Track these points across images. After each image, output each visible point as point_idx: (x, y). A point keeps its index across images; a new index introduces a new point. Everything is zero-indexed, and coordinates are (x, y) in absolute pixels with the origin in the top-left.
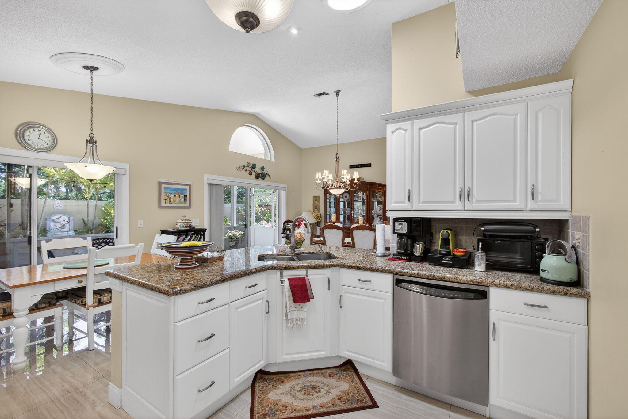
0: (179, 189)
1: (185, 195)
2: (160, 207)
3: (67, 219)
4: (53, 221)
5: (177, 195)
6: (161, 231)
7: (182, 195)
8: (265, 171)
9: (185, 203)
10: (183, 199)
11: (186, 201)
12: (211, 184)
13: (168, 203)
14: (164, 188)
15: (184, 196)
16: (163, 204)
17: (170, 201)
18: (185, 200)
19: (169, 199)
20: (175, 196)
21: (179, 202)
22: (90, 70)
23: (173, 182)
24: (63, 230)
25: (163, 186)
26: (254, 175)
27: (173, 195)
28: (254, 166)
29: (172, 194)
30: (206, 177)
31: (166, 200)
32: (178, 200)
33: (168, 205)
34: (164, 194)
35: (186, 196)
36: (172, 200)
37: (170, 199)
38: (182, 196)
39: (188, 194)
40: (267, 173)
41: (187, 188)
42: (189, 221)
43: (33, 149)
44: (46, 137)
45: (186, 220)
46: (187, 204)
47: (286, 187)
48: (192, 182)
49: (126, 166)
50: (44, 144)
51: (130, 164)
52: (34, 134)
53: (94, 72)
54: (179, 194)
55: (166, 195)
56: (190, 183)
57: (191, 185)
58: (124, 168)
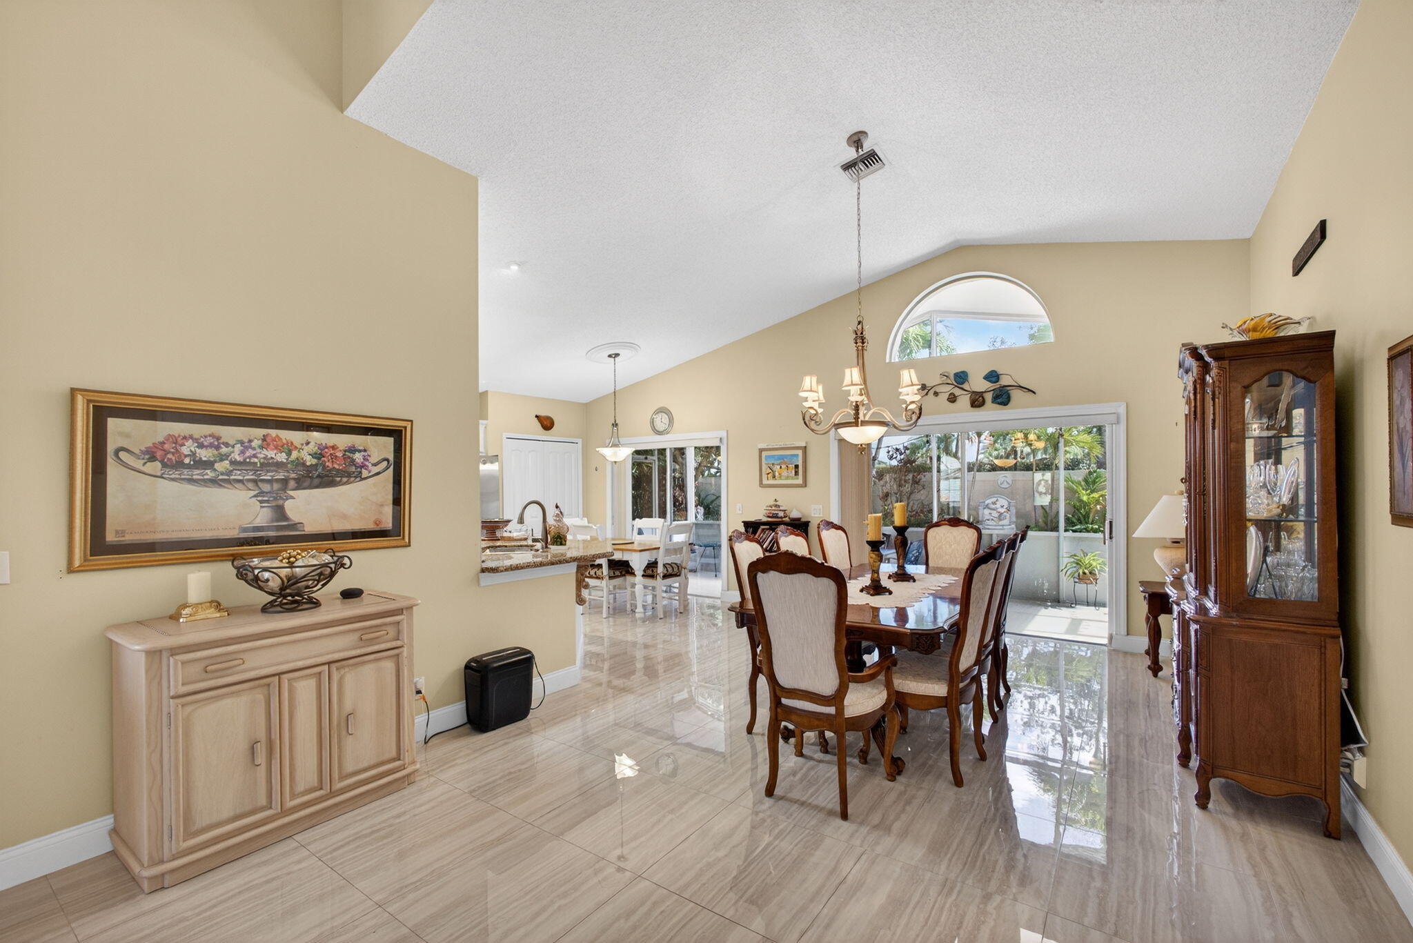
0: (786, 456)
2: (761, 485)
3: (1006, 504)
4: (987, 507)
5: (783, 466)
6: (743, 522)
7: (790, 466)
8: (1005, 381)
9: (798, 479)
10: (793, 472)
11: (798, 475)
13: (771, 479)
14: (766, 456)
15: (794, 466)
16: (765, 482)
17: (774, 477)
18: (797, 473)
19: (772, 474)
20: (781, 467)
21: (787, 478)
22: (613, 358)
23: (776, 447)
24: (1001, 523)
25: (764, 454)
26: (964, 400)
27: (779, 467)
28: (961, 378)
29: (776, 465)
31: (769, 475)
32: (785, 473)
33: (772, 482)
34: (766, 467)
35: (797, 467)
36: (777, 474)
37: (774, 473)
39: (800, 463)
40: (1016, 384)
41: (800, 452)
42: (781, 508)
43: (659, 433)
44: (665, 418)
45: (776, 506)
46: (800, 481)
47: (1122, 410)
48: (807, 443)
49: (723, 434)
50: (664, 426)
51: (727, 431)
52: (659, 418)
53: (616, 359)
54: (786, 463)
55: (769, 468)
56: (805, 445)
57: (805, 447)
58: (721, 437)
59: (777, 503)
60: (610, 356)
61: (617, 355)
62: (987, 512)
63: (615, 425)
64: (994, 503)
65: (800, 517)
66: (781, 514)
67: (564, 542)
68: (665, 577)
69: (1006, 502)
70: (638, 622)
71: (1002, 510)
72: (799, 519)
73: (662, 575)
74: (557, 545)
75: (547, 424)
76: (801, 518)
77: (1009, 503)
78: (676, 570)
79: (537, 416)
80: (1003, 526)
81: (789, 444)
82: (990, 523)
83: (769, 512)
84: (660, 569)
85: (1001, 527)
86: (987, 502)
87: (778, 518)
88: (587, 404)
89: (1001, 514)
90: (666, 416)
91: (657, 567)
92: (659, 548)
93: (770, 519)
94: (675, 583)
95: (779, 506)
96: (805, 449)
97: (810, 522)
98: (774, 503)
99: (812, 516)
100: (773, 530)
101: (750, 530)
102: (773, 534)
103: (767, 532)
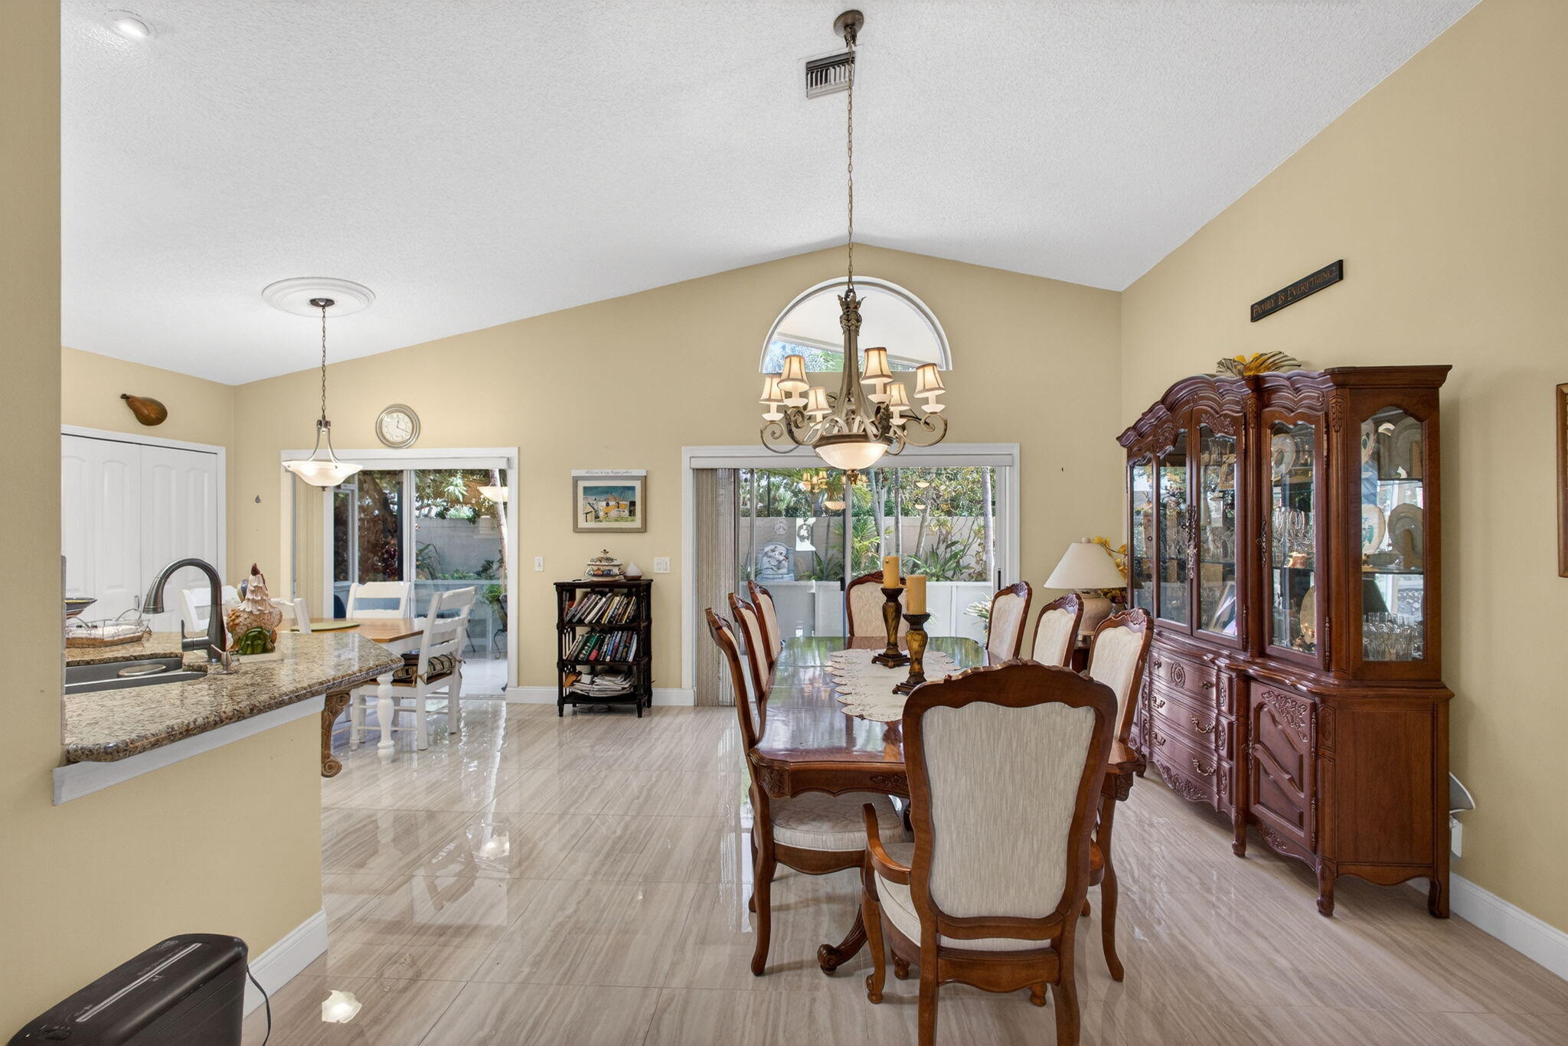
0: (616, 488)
1: (630, 502)
2: (577, 529)
5: (611, 503)
6: (555, 584)
7: (623, 502)
9: (633, 520)
10: (627, 512)
11: (634, 515)
12: (698, 470)
13: (591, 521)
14: (585, 488)
15: (628, 503)
16: (582, 524)
17: (597, 517)
18: (632, 513)
19: (593, 512)
20: (608, 504)
21: (618, 519)
22: (321, 306)
23: (601, 475)
25: (581, 484)
27: (604, 503)
29: (600, 500)
30: (686, 452)
31: (589, 516)
32: (613, 513)
33: (593, 524)
34: (585, 502)
35: (633, 504)
36: (601, 514)
37: (597, 512)
38: (625, 503)
39: (638, 498)
40: (913, 415)
41: (637, 484)
42: (615, 563)
43: (392, 445)
44: (405, 422)
45: (608, 559)
46: (637, 523)
47: (1016, 452)
48: (648, 472)
49: (513, 453)
50: (404, 434)
51: (519, 448)
52: (393, 421)
53: (327, 309)
54: (615, 498)
55: (589, 504)
56: (644, 474)
57: (646, 477)
58: (509, 456)
59: (608, 555)
60: (314, 302)
61: (329, 302)
62: (765, 559)
63: (324, 423)
64: (773, 551)
65: (640, 575)
66: (616, 571)
67: (269, 646)
68: (431, 679)
69: (784, 549)
70: (384, 763)
71: (782, 558)
72: (638, 578)
73: (425, 676)
74: (253, 653)
75: (149, 413)
76: (640, 577)
77: (788, 550)
78: (447, 664)
79: (124, 397)
80: (782, 574)
81: (619, 471)
82: (769, 572)
83: (595, 568)
84: (423, 668)
85: (781, 576)
86: (767, 549)
87: (612, 576)
88: (235, 387)
89: (780, 562)
90: (407, 419)
91: (417, 665)
92: (421, 633)
93: (595, 579)
94: (443, 686)
95: (611, 560)
96: (644, 480)
97: (652, 580)
98: (602, 555)
99: (656, 572)
100: (603, 594)
101: (566, 596)
102: (604, 599)
103: (594, 596)
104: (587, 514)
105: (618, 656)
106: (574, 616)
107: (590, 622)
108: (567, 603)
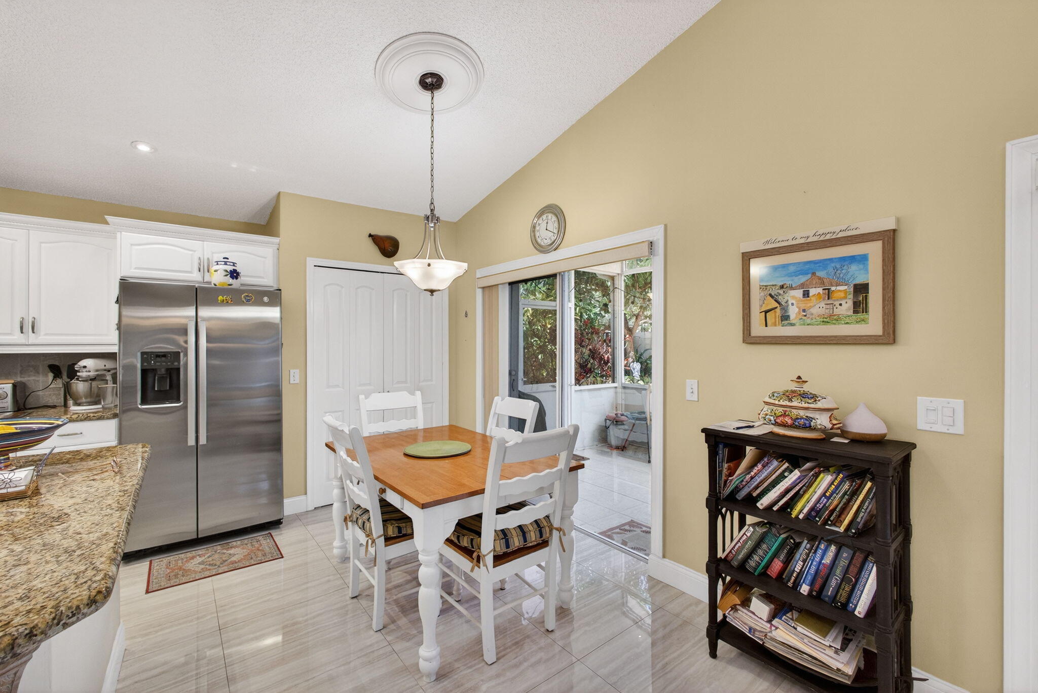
1: (857, 286)
2: (749, 338)
5: (816, 290)
6: (704, 430)
7: (839, 288)
9: (865, 320)
10: (850, 303)
11: (866, 310)
13: (776, 324)
14: (763, 268)
15: (852, 288)
16: (758, 329)
17: (785, 318)
18: (860, 306)
19: (778, 310)
20: (806, 294)
21: (831, 319)
23: (794, 242)
25: (758, 263)
27: (799, 293)
29: (791, 288)
31: (772, 314)
32: (819, 308)
34: (762, 294)
35: (861, 289)
36: (793, 311)
37: (785, 309)
39: (874, 277)
41: (874, 250)
43: (542, 249)
44: (553, 223)
45: (804, 396)
46: (873, 324)
48: (898, 221)
49: (656, 233)
51: (666, 226)
52: (544, 225)
54: (821, 282)
55: (771, 295)
56: (892, 226)
57: (894, 231)
58: (651, 239)
59: (806, 388)
60: (423, 82)
65: (883, 431)
66: (824, 420)
75: (385, 247)
79: (370, 236)
81: (835, 227)
83: (779, 410)
87: (815, 430)
90: (554, 218)
93: (778, 430)
95: (814, 398)
96: (891, 238)
97: (913, 446)
98: (793, 386)
99: (919, 427)
100: (795, 463)
101: (723, 452)
102: (796, 474)
103: (775, 463)
104: (766, 312)
105: (830, 591)
106: (737, 490)
107: (769, 508)
108: (726, 465)
